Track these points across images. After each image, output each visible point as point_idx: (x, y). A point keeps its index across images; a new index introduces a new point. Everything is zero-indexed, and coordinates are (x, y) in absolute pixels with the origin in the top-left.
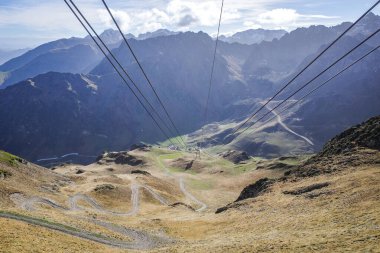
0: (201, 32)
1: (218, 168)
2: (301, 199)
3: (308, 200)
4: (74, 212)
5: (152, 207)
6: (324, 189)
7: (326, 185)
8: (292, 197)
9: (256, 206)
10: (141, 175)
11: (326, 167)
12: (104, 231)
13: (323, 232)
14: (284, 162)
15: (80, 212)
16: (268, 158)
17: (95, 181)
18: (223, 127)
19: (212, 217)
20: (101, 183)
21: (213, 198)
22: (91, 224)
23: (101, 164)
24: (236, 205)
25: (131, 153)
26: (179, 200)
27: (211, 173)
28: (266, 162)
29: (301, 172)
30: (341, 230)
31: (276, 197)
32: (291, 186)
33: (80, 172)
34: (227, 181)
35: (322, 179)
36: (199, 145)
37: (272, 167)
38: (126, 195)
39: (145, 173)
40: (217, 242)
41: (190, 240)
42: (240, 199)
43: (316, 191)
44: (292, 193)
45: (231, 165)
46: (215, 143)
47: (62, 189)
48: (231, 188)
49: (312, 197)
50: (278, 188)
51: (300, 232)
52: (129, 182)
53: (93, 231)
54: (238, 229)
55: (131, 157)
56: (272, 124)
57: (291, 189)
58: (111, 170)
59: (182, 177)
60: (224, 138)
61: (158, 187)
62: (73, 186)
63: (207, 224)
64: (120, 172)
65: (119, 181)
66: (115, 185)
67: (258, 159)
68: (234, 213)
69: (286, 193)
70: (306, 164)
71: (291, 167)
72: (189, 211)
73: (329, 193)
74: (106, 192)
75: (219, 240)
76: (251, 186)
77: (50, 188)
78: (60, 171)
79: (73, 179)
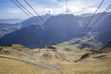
0: (72, 14)
1: (76, 50)
2: (98, 59)
3: (99, 60)
4: (37, 61)
5: (58, 60)
6: (104, 57)
7: (105, 56)
8: (95, 59)
9: (85, 61)
10: (55, 52)
11: (105, 51)
12: (45, 66)
13: (103, 68)
14: (94, 49)
15: (39, 61)
16: (89, 48)
17: (43, 53)
18: (77, 40)
19: (73, 63)
20: (45, 54)
21: (74, 58)
22: (41, 64)
23: (45, 48)
24: (80, 60)
25: (53, 46)
26: (65, 58)
27: (74, 52)
29: (98, 52)
30: (108, 68)
31: (91, 58)
32: (95, 56)
33: (39, 50)
34: (78, 54)
35: (104, 54)
36: (70, 44)
37: (90, 51)
38: (51, 57)
39: (56, 51)
40: (74, 70)
41: (67, 69)
42: (81, 59)
43: (102, 57)
44: (95, 58)
45: (79, 50)
46: (75, 44)
47: (35, 55)
48: (79, 56)
49: (100, 59)
50: (91, 56)
51: (96, 68)
52: (52, 53)
53: (42, 66)
54: (80, 67)
55: (53, 47)
56: (91, 39)
57: (95, 57)
58: (47, 50)
59: (66, 52)
60: (77, 42)
61: (60, 55)
62: (38, 54)
63: (72, 65)
64: (50, 51)
65: (49, 53)
66: (48, 54)
67: (86, 48)
68: (79, 62)
69: (93, 57)
70: (99, 50)
71: (95, 51)
72: (67, 61)
73: (105, 58)
74: (46, 56)
75: (74, 69)
76: (84, 55)
77: (32, 54)
78: (34, 50)
79: (37, 52)
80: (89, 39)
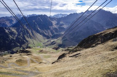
0: (45, 15)
1: (52, 52)
2: (74, 58)
4: (10, 69)
5: (33, 64)
7: (79, 54)
9: (62, 61)
10: (30, 56)
11: (79, 49)
12: (20, 73)
13: (80, 65)
14: (69, 49)
15: (12, 68)
16: (65, 48)
17: (16, 58)
18: (52, 41)
19: (50, 65)
20: (18, 59)
21: (51, 60)
23: (17, 53)
24: (57, 61)
25: (27, 49)
26: (41, 61)
27: (50, 53)
28: (64, 49)
29: (74, 51)
30: (84, 65)
31: (67, 58)
32: (71, 55)
33: (11, 56)
34: (54, 55)
35: (78, 52)
36: (46, 46)
38: (26, 62)
39: (31, 55)
40: (53, 72)
41: (45, 72)
42: (58, 59)
43: (77, 56)
44: (71, 57)
45: (55, 51)
46: (50, 45)
47: (5, 62)
48: (55, 57)
49: (76, 57)
50: (67, 55)
51: (74, 66)
52: (26, 58)
53: (16, 73)
54: (58, 68)
55: (27, 51)
58: (21, 55)
59: (41, 55)
60: (53, 43)
61: (35, 58)
62: (9, 61)
63: (50, 67)
65: (24, 58)
66: (22, 59)
67: (62, 49)
68: (57, 64)
69: (70, 57)
70: (74, 49)
71: (71, 50)
72: (44, 64)
73: (80, 56)
74: (20, 61)
76: (61, 56)
77: (2, 62)
78: (4, 57)
79: (9, 59)
80: (64, 39)
